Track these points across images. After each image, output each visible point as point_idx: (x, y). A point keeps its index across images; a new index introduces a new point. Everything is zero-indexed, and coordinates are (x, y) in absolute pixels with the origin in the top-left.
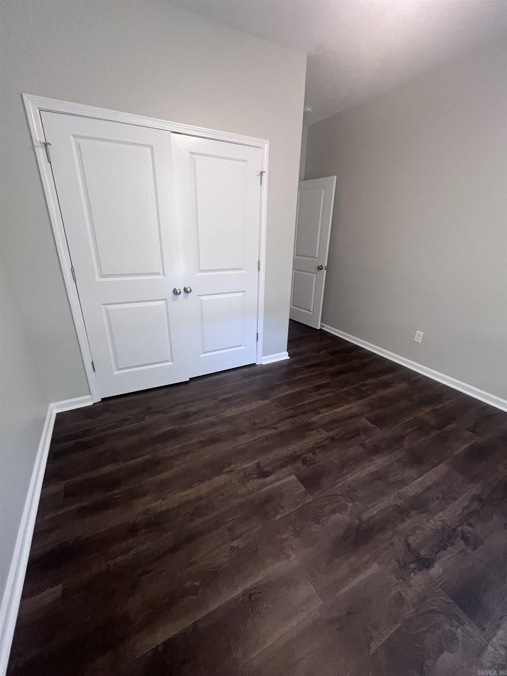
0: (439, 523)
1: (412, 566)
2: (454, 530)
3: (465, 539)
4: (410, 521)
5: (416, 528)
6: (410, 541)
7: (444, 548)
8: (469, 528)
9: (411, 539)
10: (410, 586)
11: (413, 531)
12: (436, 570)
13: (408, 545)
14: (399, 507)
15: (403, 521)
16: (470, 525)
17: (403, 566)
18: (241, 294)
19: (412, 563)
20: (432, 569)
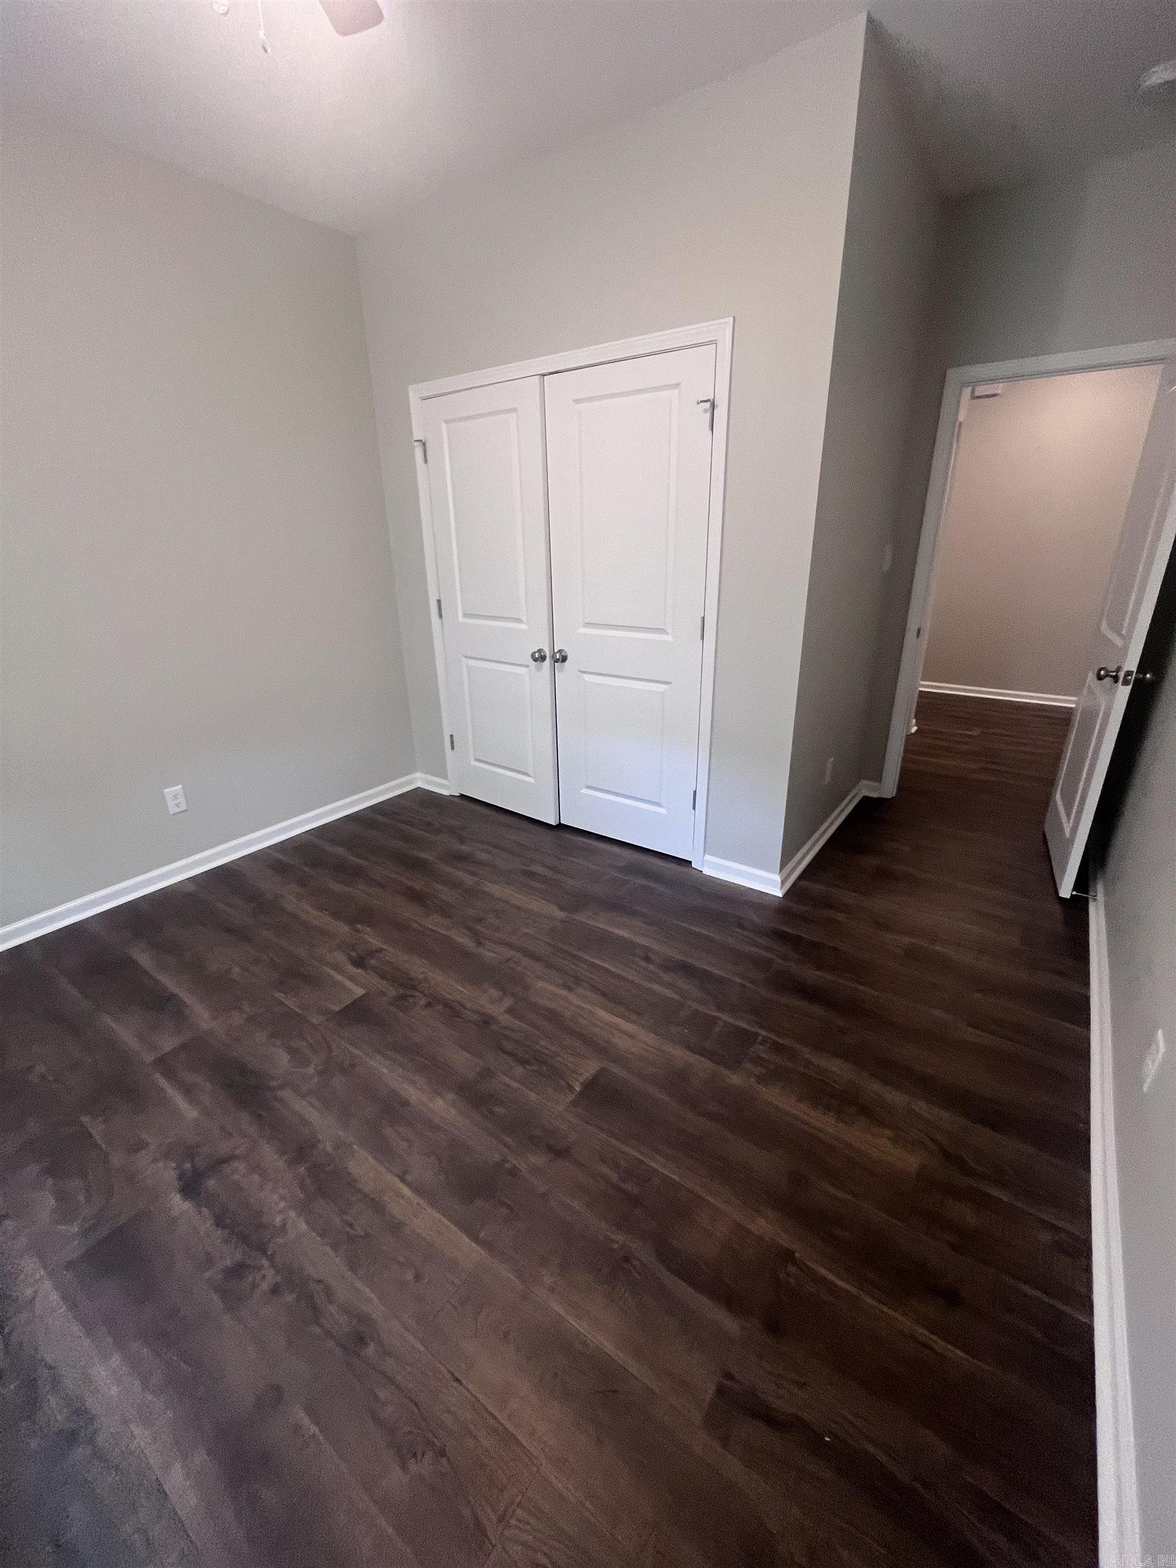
0: (278, 1220)
1: (188, 1166)
2: (262, 1250)
3: (238, 1270)
4: (281, 1164)
5: (264, 1175)
6: (236, 1164)
7: (219, 1222)
8: (265, 1286)
9: (241, 1166)
10: (155, 1160)
11: (255, 1168)
12: (178, 1204)
13: (225, 1161)
14: (314, 1146)
15: (282, 1152)
16: (275, 1290)
17: (190, 1152)
18: (663, 687)
19: (193, 1166)
20: (178, 1196)
